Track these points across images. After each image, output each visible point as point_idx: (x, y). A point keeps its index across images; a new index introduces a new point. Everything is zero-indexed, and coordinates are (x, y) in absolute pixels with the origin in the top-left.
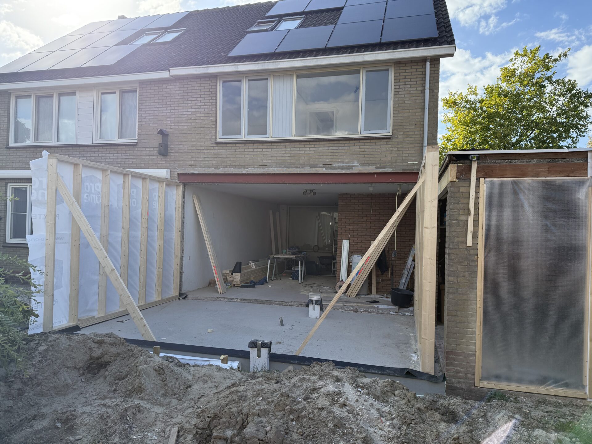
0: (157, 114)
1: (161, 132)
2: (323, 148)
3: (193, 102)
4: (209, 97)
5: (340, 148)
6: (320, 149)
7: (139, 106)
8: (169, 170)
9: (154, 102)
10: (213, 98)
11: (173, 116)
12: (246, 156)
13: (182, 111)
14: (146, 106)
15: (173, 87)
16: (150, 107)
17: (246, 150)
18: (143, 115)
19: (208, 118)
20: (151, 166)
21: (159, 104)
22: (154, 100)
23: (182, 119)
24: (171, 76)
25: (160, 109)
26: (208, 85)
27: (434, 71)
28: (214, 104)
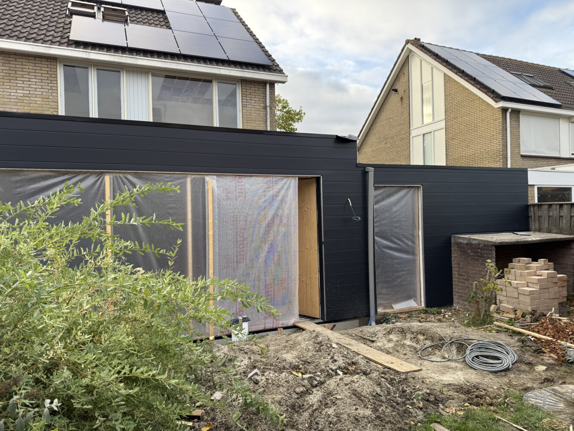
4: (48, 80)
10: (53, 82)
13: (8, 90)
19: (47, 103)
23: (9, 100)
26: (46, 66)
27: (271, 92)
28: (55, 88)
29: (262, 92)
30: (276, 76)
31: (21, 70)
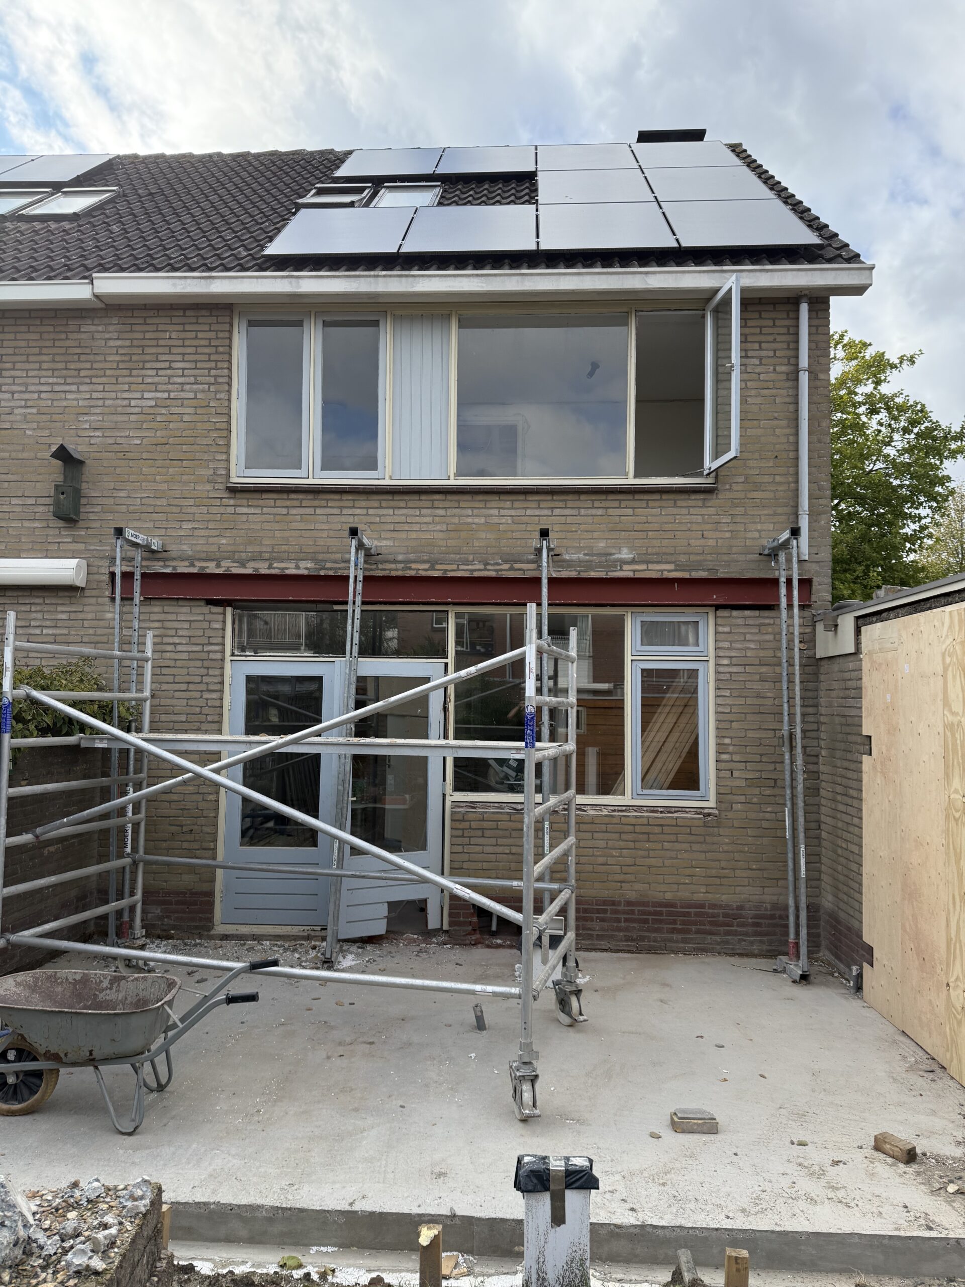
0: (49, 403)
1: (62, 454)
2: (537, 512)
3: (160, 373)
4: (209, 360)
5: (583, 512)
6: (529, 512)
8: (84, 562)
9: (40, 369)
10: (220, 365)
11: (98, 411)
12: (319, 526)
13: (125, 395)
14: (14, 377)
15: (100, 328)
16: (25, 380)
17: (318, 511)
19: (205, 418)
20: (28, 550)
21: (56, 373)
22: (41, 362)
23: (125, 418)
24: (96, 296)
25: (57, 388)
26: (207, 328)
27: (817, 327)
28: (225, 380)
29: (784, 330)
30: (833, 273)
31: (154, 343)
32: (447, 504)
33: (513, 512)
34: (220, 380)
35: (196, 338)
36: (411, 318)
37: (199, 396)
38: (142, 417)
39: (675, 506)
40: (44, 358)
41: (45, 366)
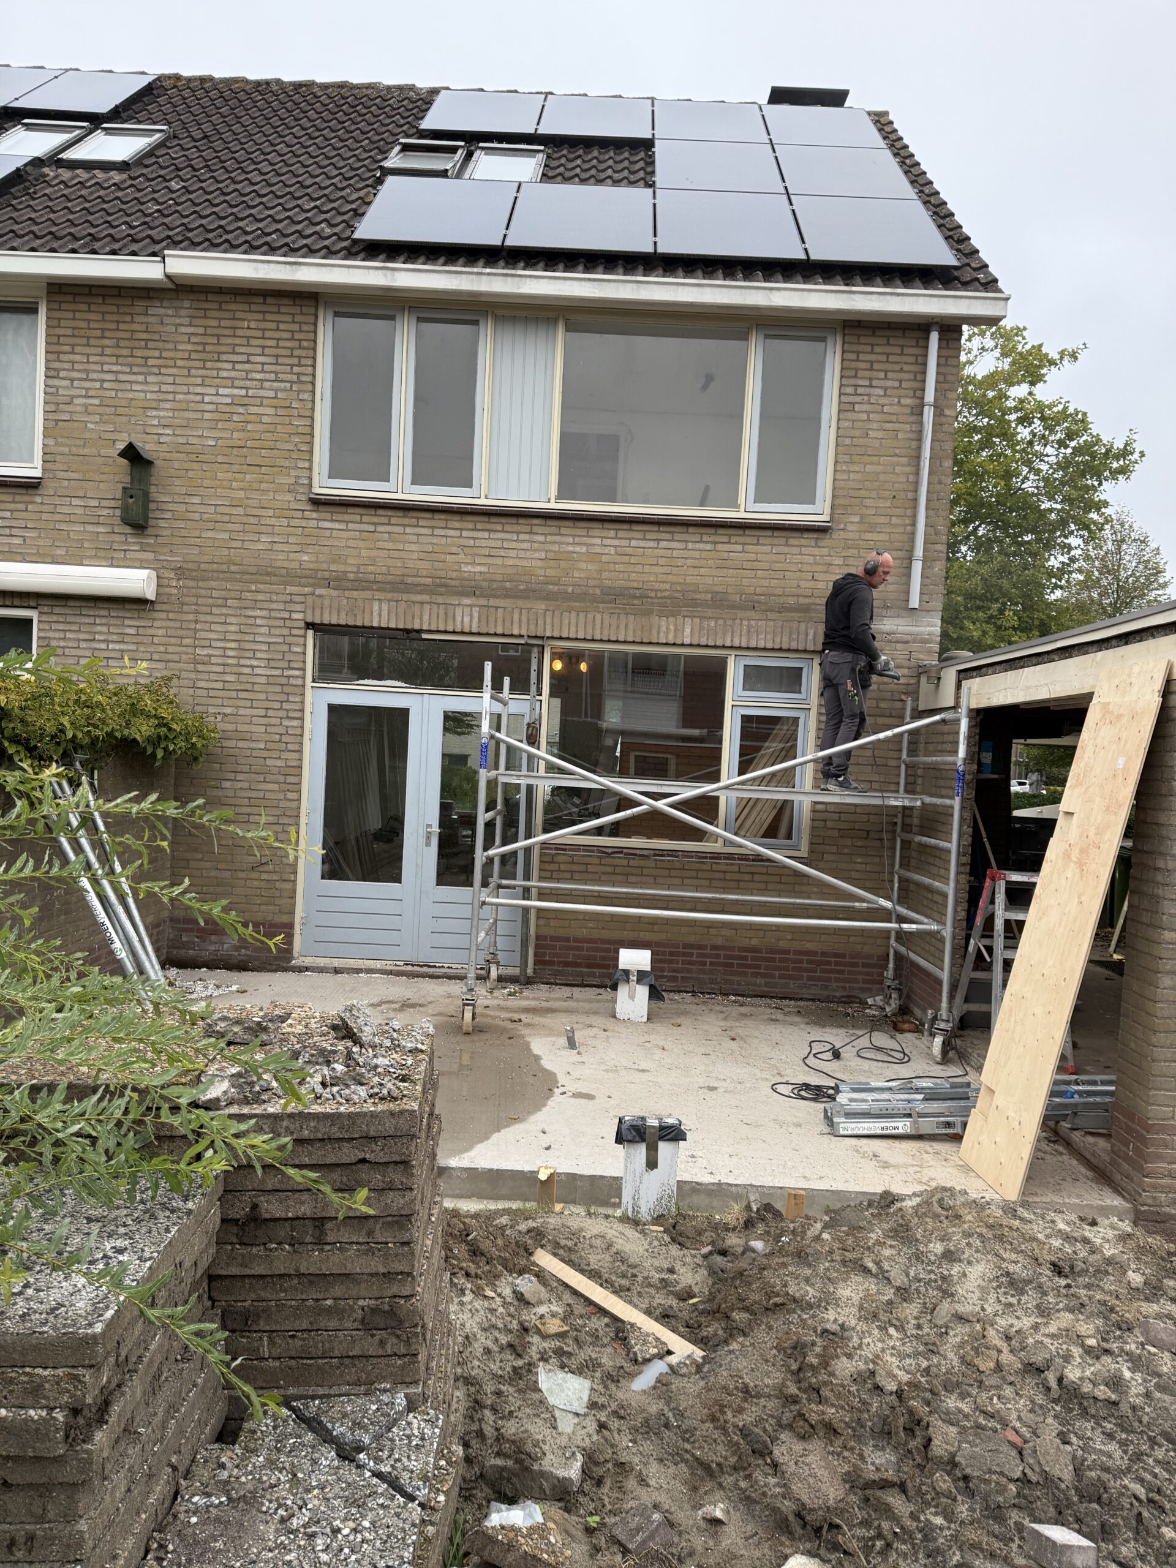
0: (113, 394)
1: (131, 454)
2: (642, 544)
3: (238, 366)
4: (292, 356)
5: (690, 545)
6: (634, 543)
7: (47, 361)
8: (154, 574)
9: (102, 355)
10: (303, 361)
11: (168, 405)
12: (408, 547)
13: (199, 390)
14: (73, 363)
15: (170, 312)
16: (86, 366)
17: (408, 530)
18: (61, 392)
20: (91, 557)
21: (121, 360)
22: (103, 347)
23: (198, 415)
24: (167, 276)
25: (122, 377)
26: (289, 318)
27: (947, 358)
28: (309, 379)
29: (912, 359)
30: (967, 301)
31: (231, 332)
32: (547, 530)
33: (616, 542)
34: (304, 378)
35: (278, 329)
36: (514, 319)
37: (280, 395)
38: (216, 416)
39: (787, 545)
40: (106, 342)
41: (108, 351)
